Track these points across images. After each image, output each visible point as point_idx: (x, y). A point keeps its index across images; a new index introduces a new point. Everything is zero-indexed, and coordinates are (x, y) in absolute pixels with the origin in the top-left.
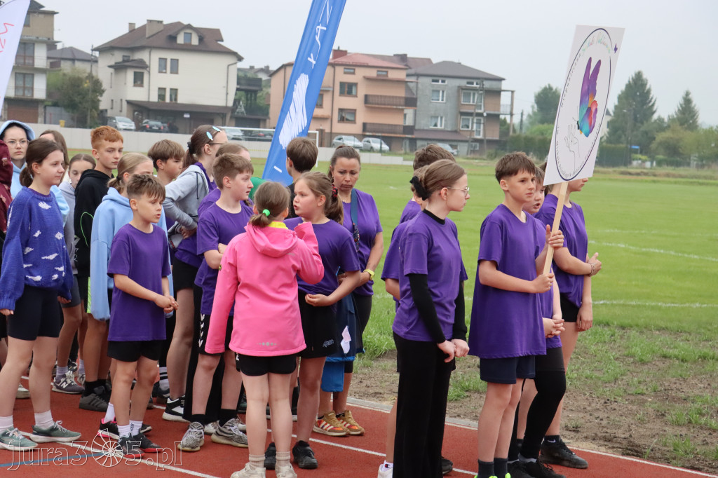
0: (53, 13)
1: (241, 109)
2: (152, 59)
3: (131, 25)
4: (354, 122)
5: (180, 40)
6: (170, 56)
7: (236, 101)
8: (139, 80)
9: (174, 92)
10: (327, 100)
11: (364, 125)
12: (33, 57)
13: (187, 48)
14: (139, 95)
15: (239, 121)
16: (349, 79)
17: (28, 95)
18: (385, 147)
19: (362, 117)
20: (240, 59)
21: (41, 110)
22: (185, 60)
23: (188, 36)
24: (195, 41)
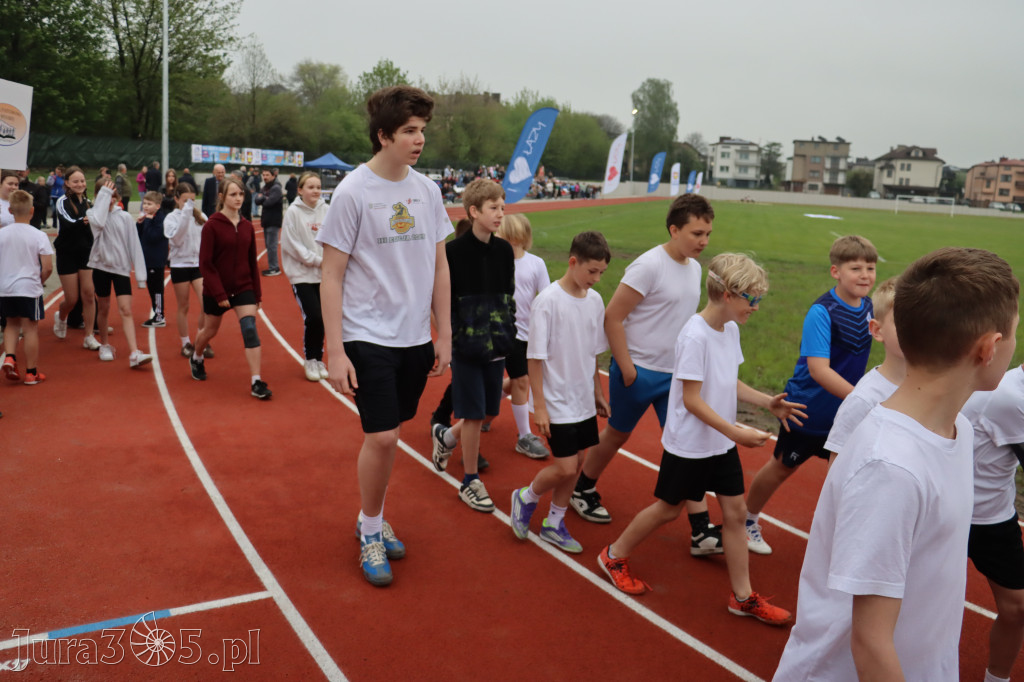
0: (849, 144)
1: (944, 189)
2: (897, 164)
3: (892, 148)
4: (1007, 195)
5: (913, 154)
6: (906, 162)
7: (941, 184)
8: (889, 175)
9: (908, 180)
10: (993, 184)
11: (1015, 198)
12: (838, 164)
13: (917, 158)
14: (889, 181)
15: (942, 194)
16: (1007, 173)
17: (834, 182)
18: (1018, 208)
19: (1013, 193)
20: (944, 163)
21: (840, 190)
22: (915, 165)
23: (917, 153)
24: (921, 154)
